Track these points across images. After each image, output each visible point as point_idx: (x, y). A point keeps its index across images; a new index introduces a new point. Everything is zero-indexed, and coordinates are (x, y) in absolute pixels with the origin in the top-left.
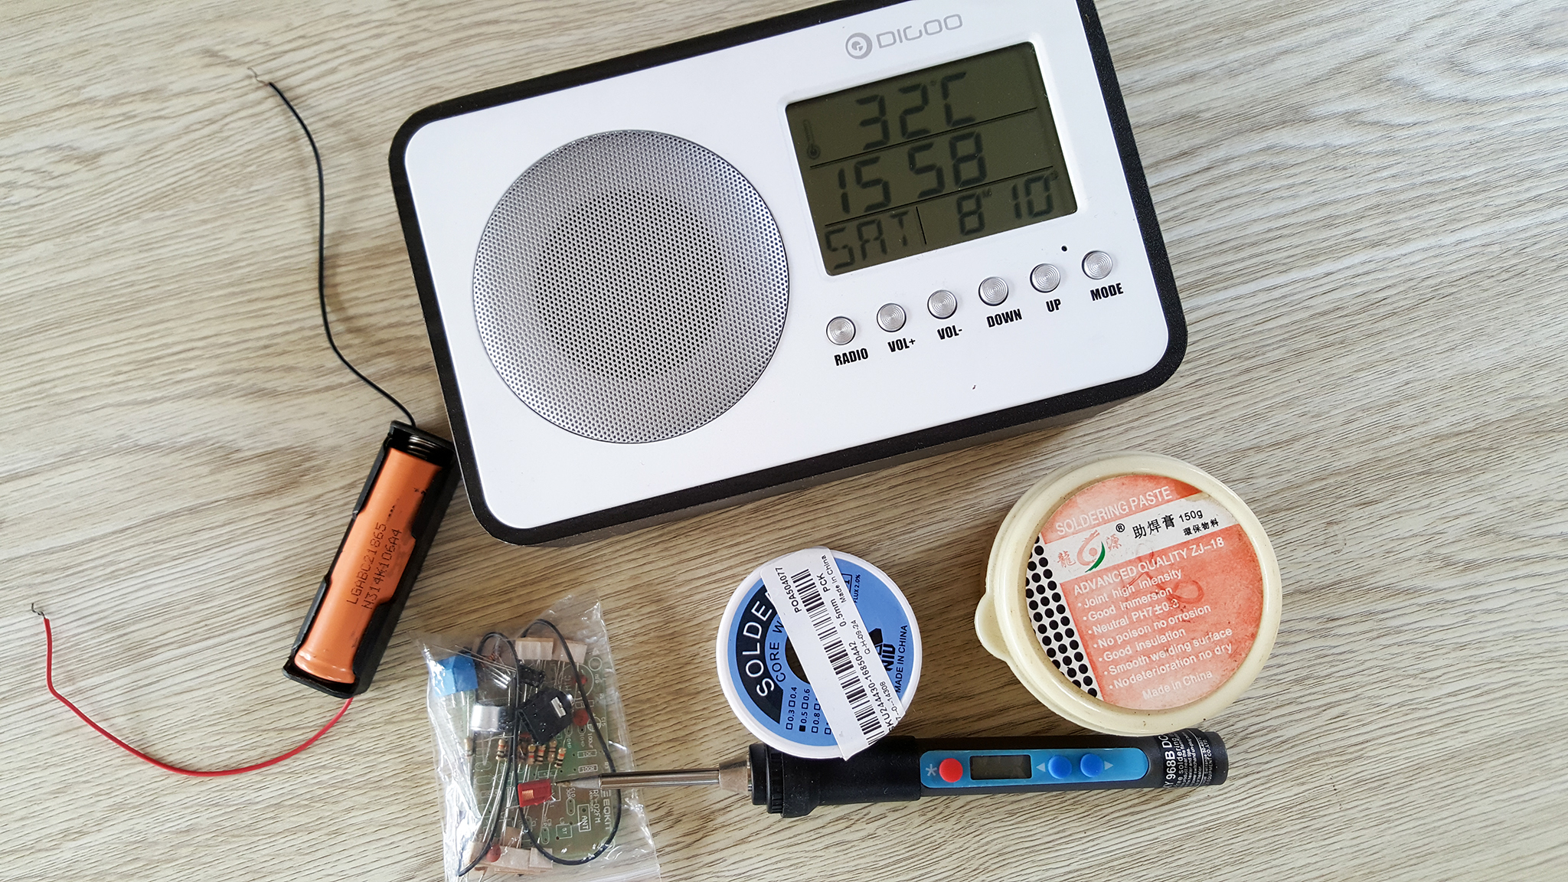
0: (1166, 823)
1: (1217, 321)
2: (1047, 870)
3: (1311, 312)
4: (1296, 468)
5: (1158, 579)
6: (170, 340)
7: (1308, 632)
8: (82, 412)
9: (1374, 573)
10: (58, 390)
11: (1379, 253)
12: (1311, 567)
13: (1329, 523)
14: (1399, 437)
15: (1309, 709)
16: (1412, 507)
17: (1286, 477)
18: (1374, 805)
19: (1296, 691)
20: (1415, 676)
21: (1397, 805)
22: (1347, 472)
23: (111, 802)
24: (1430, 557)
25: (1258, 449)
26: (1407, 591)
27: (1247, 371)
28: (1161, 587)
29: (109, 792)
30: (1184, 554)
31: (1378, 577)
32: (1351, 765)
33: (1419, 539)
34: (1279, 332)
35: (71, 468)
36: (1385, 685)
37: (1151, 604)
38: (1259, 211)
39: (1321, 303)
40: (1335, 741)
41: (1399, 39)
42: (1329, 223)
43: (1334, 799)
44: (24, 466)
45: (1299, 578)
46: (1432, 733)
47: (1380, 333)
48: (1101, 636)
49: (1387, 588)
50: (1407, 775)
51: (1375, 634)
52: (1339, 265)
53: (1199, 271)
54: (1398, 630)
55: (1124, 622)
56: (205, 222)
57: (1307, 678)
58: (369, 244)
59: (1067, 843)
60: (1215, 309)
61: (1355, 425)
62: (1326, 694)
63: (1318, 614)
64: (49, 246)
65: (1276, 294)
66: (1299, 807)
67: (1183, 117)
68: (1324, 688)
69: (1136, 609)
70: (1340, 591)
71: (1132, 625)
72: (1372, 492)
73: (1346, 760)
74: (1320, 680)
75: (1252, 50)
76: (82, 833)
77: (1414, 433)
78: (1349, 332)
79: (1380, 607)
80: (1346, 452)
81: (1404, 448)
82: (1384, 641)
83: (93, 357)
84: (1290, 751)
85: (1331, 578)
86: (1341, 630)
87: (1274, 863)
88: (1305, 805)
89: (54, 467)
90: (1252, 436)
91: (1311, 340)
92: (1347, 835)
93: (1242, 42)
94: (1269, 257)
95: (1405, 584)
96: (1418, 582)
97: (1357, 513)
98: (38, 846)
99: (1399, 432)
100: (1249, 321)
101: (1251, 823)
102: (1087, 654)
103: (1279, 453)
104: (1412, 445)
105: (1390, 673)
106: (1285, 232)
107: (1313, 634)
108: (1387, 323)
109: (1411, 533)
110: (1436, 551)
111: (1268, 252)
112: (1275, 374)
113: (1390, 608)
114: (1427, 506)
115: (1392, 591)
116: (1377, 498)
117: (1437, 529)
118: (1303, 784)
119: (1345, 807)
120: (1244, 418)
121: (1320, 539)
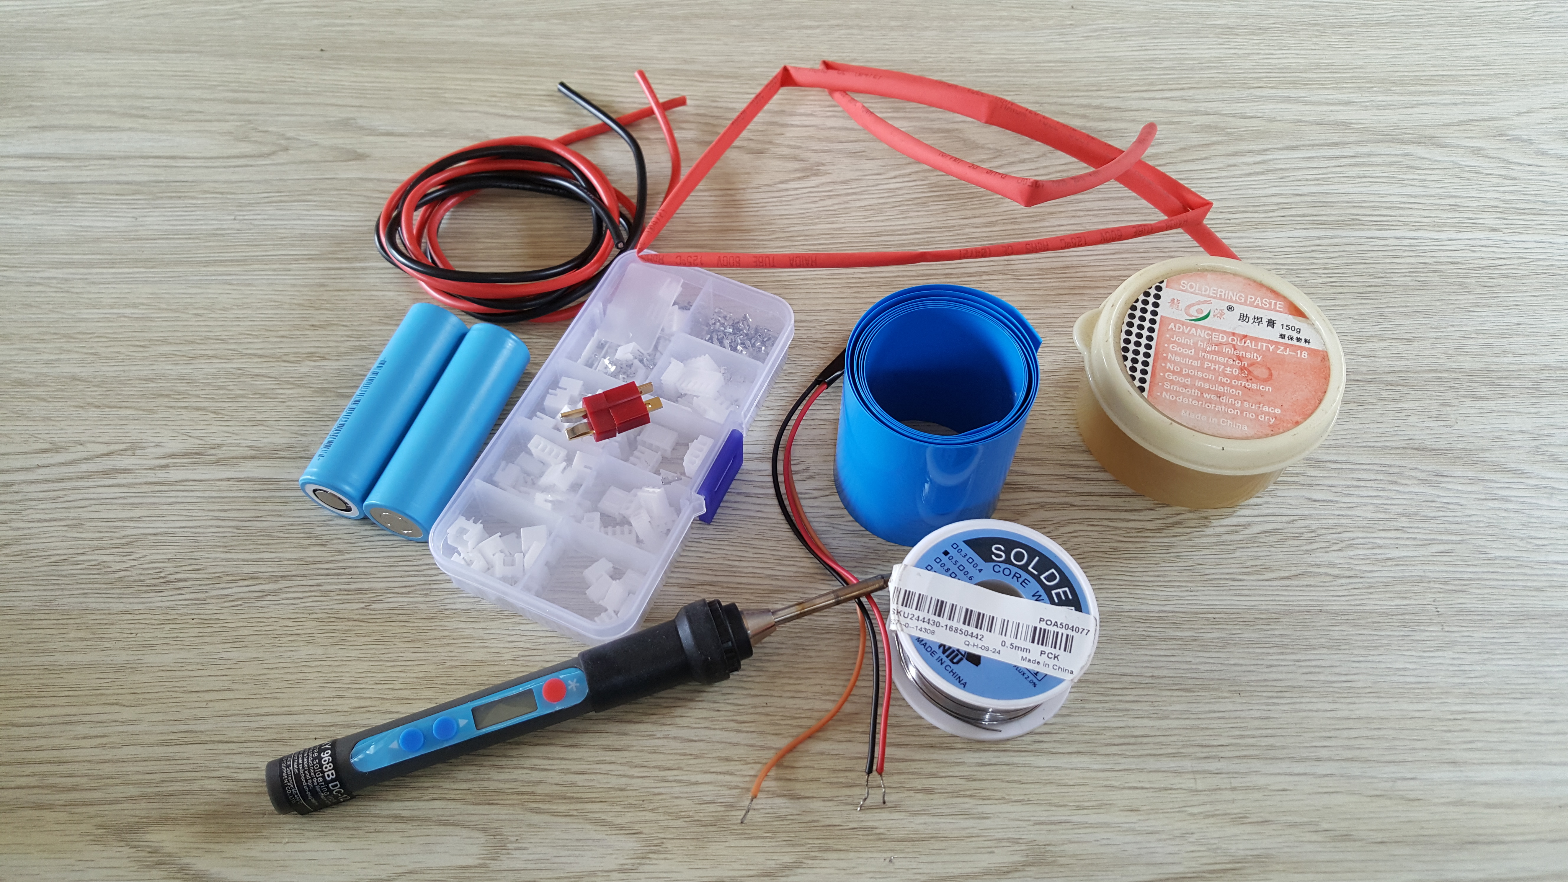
0: (1265, 595)
1: (1353, 248)
2: (1143, 604)
3: (1435, 260)
4: (1414, 359)
5: (1241, 353)
6: (538, 87)
7: (1417, 479)
8: (457, 111)
9: (1483, 450)
10: (446, 95)
11: (1497, 236)
12: (1424, 432)
13: (1443, 404)
14: (1510, 359)
15: (1414, 539)
16: (1521, 410)
17: (1404, 363)
18: (1475, 635)
19: (1403, 522)
20: (1522, 539)
21: (1501, 641)
22: (1460, 372)
23: (357, 344)
24: (1537, 450)
25: (1382, 338)
26: (1514, 471)
27: (1376, 285)
28: (1239, 358)
29: (359, 337)
30: (1271, 348)
31: (1486, 455)
32: (1455, 595)
33: (1527, 436)
34: (1405, 266)
35: (433, 139)
36: (1490, 538)
37: (1226, 365)
38: (1394, 189)
39: (1444, 256)
40: (1439, 571)
41: (1519, 114)
42: (1454, 208)
43: (1437, 620)
44: (401, 130)
45: (1413, 437)
46: (1538, 589)
47: (1495, 286)
48: (1171, 361)
49: (1495, 464)
50: (1512, 618)
51: (1483, 496)
52: (1460, 236)
53: (1341, 215)
54: (1506, 499)
55: (1196, 363)
56: (591, 33)
57: (1415, 514)
58: (700, 68)
59: (1165, 586)
60: (1352, 240)
61: (1471, 342)
62: (1432, 531)
63: (1429, 468)
64: (480, 22)
65: (1405, 242)
66: (1400, 617)
67: (1337, 123)
68: (1431, 526)
69: (1211, 361)
70: (1450, 456)
71: (1201, 368)
72: (1483, 391)
73: (1450, 590)
74: (1427, 520)
75: (1396, 98)
76: (323, 358)
77: (1524, 359)
78: (1468, 280)
79: (1488, 477)
80: (1461, 358)
81: (1514, 367)
82: (1491, 504)
83: (480, 84)
84: (1394, 568)
85: (1442, 444)
86: (1450, 486)
87: (1370, 658)
88: (1407, 617)
89: (421, 135)
90: (1376, 328)
91: (1435, 278)
92: (1449, 654)
93: (1388, 92)
94: (1402, 219)
95: (1513, 466)
96: (1526, 467)
97: (1468, 403)
98: (285, 358)
99: (1510, 355)
100: (1380, 254)
101: (1351, 617)
102: (1153, 365)
103: (1400, 346)
104: (1521, 367)
105: (1496, 531)
106: (1416, 206)
107: (1422, 482)
108: (1502, 281)
109: (1519, 429)
110: (1544, 448)
111: (1400, 215)
112: (1400, 293)
113: (1497, 480)
114: (1535, 413)
115: (1498, 467)
116: (1488, 396)
117: (1546, 432)
118: (1406, 598)
119: (1447, 629)
120: (1370, 315)
121: (1434, 414)
